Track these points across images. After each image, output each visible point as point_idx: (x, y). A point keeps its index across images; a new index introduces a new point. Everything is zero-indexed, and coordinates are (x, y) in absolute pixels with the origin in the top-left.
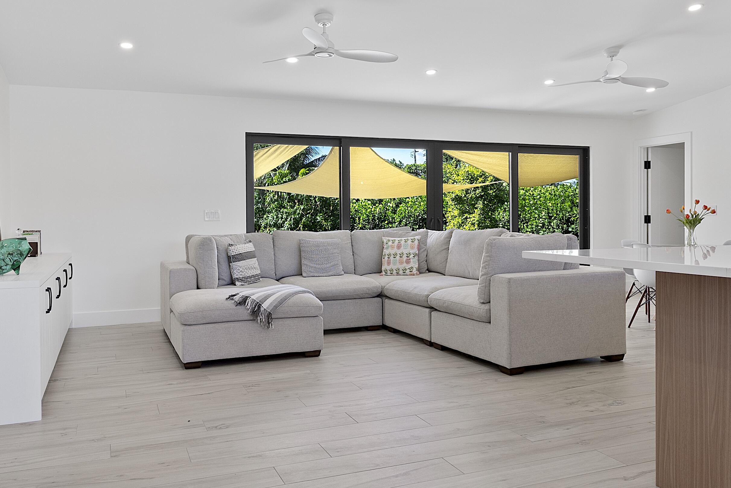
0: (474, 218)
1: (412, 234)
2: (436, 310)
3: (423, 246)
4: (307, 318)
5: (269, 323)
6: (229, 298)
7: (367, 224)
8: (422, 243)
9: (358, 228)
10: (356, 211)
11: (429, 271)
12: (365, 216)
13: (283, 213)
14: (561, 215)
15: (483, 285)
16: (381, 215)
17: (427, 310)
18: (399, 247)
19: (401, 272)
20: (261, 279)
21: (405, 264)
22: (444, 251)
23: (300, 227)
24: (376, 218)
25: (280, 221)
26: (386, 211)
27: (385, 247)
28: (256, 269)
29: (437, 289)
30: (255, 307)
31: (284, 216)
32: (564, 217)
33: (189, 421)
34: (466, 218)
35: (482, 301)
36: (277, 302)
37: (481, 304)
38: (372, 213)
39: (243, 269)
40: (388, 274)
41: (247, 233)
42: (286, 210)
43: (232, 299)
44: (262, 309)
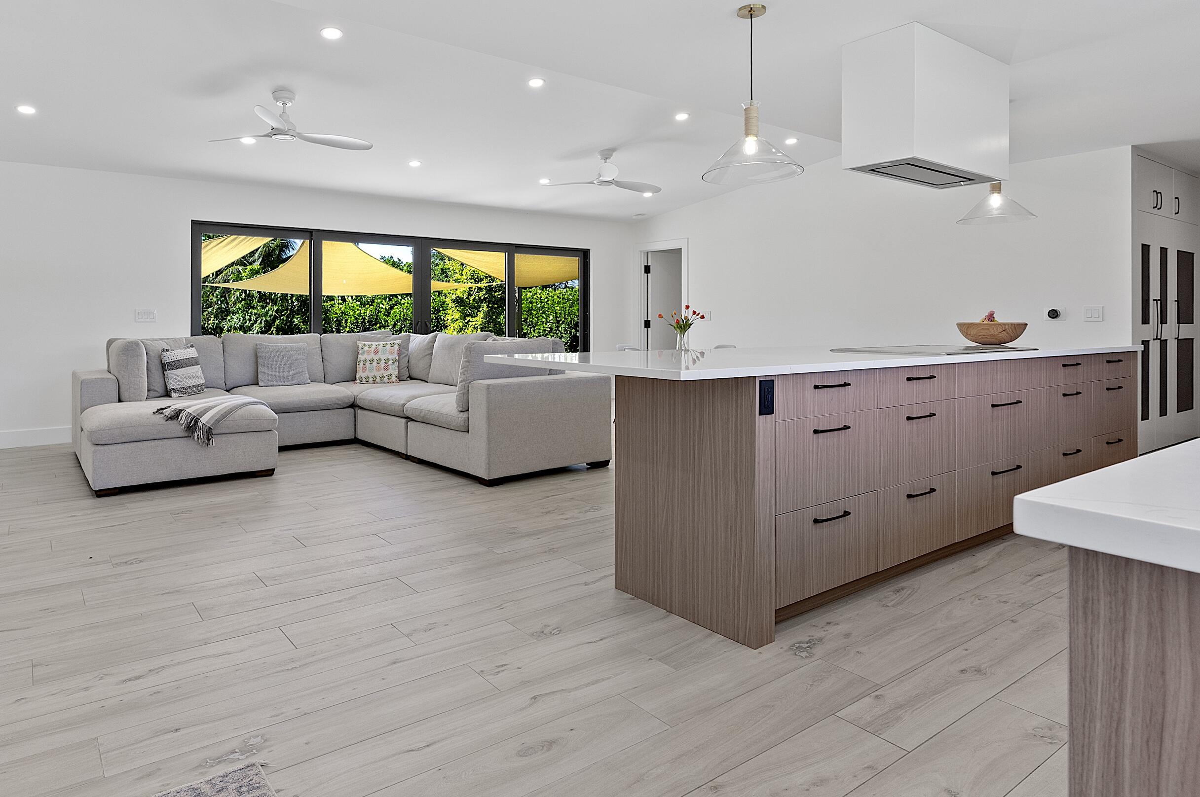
0: (476, 322)
1: (391, 338)
2: (412, 420)
3: (403, 351)
4: (258, 433)
5: (209, 440)
6: (157, 412)
7: (355, 327)
8: (403, 348)
9: (345, 331)
10: (342, 312)
11: (411, 378)
12: (353, 318)
13: (251, 313)
14: (569, 320)
15: (461, 392)
16: (372, 318)
17: (404, 420)
18: (376, 352)
19: (378, 380)
20: (205, 389)
21: (383, 371)
22: (428, 356)
23: (273, 330)
24: (366, 321)
25: (248, 324)
26: (378, 313)
27: (360, 352)
28: (199, 378)
29: (415, 397)
30: (191, 422)
31: (253, 318)
32: (573, 321)
33: (91, 558)
34: (469, 321)
35: (460, 409)
36: (220, 415)
37: (459, 413)
38: (362, 315)
39: (181, 378)
40: (363, 382)
41: (191, 336)
42: (255, 311)
43: (162, 413)
44: (200, 424)
